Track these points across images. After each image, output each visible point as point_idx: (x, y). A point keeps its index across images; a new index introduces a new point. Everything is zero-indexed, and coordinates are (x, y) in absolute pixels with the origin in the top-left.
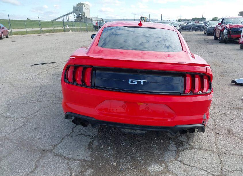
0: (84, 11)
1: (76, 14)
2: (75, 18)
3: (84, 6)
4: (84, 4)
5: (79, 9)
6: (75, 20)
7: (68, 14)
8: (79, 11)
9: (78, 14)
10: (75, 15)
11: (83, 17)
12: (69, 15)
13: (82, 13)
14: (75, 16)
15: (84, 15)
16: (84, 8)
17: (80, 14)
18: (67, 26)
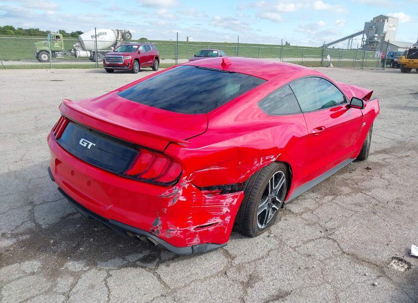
0: (385, 29)
1: (367, 35)
2: (365, 42)
3: (386, 20)
4: (387, 18)
5: (375, 26)
6: (363, 46)
7: (352, 36)
8: (375, 31)
9: (371, 35)
10: (365, 37)
11: (379, 41)
12: (354, 38)
13: (379, 35)
14: (365, 40)
15: (384, 37)
16: (386, 24)
17: (376, 35)
18: (328, 57)
